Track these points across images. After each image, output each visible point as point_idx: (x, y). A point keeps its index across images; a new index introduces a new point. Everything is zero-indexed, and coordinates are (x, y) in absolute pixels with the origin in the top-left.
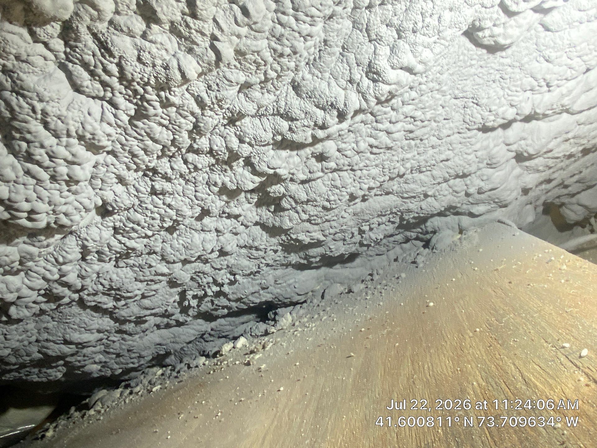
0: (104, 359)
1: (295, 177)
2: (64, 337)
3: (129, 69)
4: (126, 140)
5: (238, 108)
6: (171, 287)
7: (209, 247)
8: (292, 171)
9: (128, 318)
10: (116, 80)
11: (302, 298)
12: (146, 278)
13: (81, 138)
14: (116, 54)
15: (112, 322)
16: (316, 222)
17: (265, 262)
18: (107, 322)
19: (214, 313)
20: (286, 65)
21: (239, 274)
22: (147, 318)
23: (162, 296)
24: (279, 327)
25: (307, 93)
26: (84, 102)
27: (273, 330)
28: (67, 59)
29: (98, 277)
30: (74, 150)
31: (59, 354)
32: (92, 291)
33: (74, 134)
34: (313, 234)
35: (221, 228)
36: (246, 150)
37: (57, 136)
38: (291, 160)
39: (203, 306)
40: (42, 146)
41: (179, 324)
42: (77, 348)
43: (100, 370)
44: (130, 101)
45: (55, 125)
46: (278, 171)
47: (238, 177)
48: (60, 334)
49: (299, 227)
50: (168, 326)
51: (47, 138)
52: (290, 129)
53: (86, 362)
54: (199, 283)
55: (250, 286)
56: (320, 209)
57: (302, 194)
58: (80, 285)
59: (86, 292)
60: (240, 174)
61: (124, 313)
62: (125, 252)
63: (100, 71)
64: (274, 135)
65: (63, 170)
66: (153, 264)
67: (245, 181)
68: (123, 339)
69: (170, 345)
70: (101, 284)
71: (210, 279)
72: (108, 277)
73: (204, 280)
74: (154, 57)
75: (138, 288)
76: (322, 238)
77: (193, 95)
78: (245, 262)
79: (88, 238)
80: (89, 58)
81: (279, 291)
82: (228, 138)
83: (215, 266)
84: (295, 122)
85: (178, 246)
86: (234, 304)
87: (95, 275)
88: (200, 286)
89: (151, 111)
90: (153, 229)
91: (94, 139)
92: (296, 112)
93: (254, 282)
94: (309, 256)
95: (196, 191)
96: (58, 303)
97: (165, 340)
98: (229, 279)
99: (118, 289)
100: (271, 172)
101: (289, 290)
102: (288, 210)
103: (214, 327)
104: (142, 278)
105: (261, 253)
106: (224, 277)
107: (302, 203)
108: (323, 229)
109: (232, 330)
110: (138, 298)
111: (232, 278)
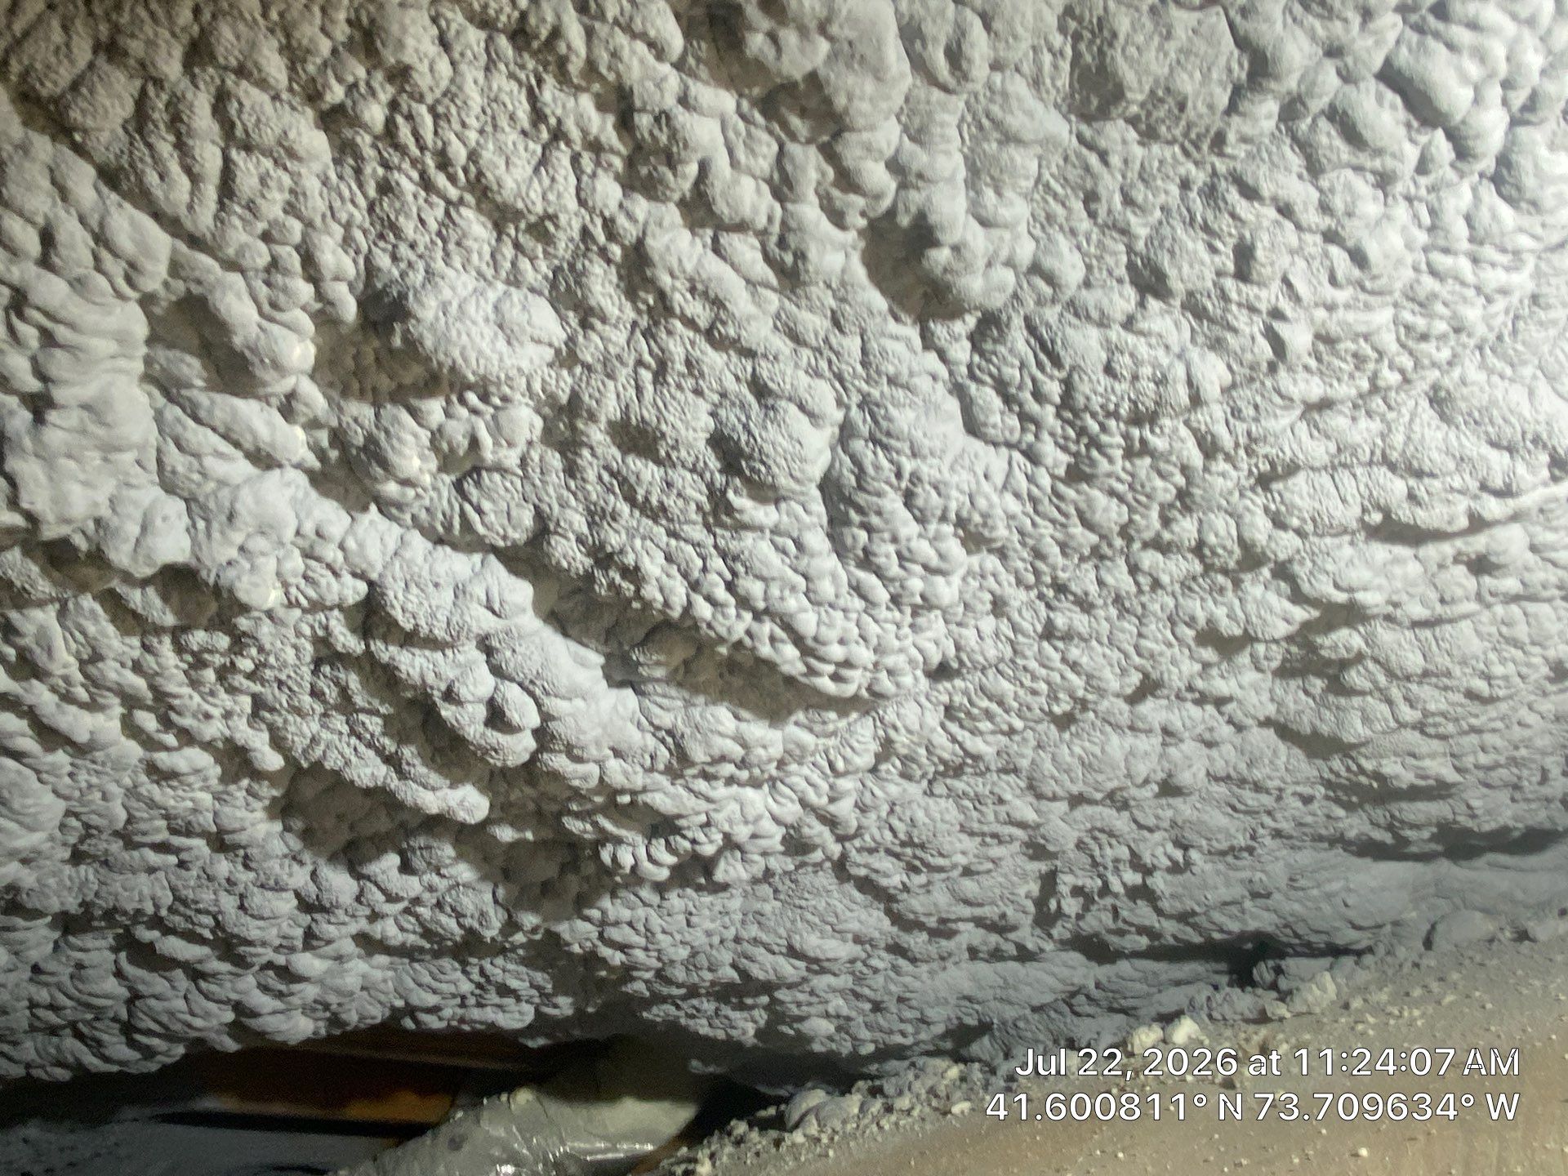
0: (845, 1011)
1: (1399, 613)
2: (789, 938)
3: (1083, 388)
4: (1034, 524)
5: (1289, 453)
6: (1032, 858)
7: (1142, 769)
8: (1395, 598)
9: (923, 919)
10: (1050, 410)
11: (1363, 940)
12: (986, 829)
13: (961, 523)
14: (1067, 362)
15: (887, 922)
16: (1441, 730)
17: (1272, 824)
18: (875, 921)
19: (1114, 941)
20: (1430, 356)
21: (1199, 848)
22: (961, 926)
23: (1005, 876)
24: (1299, 1006)
25: (1470, 414)
26: (981, 453)
27: (1282, 1010)
28: (972, 376)
29: (892, 811)
30: (943, 546)
31: (772, 977)
32: (870, 843)
33: (953, 516)
34: (1427, 763)
35: (1177, 724)
36: (1286, 545)
37: (921, 520)
38: (1398, 570)
39: (1089, 917)
40: (895, 540)
41: (1024, 955)
42: (808, 969)
43: (831, 1038)
44: (1065, 449)
45: (926, 501)
46: (1360, 596)
47: (1251, 608)
48: (782, 932)
49: (1386, 742)
50: (996, 955)
51: (905, 523)
52: (1412, 497)
53: (812, 1010)
54: (1092, 857)
55: (1219, 881)
56: (1458, 698)
57: (1410, 655)
58: (854, 824)
59: (857, 843)
60: (1255, 600)
61: (916, 904)
62: (958, 761)
63: (1026, 396)
64: (1364, 510)
65: (916, 584)
66: (1008, 796)
67: (1268, 617)
68: (895, 969)
69: (994, 1005)
70: (892, 829)
71: (1124, 853)
72: (908, 813)
73: (1108, 851)
74: (1137, 362)
75: (961, 849)
76: (1451, 776)
77: (1195, 432)
78: (1219, 819)
79: (899, 724)
80: (1012, 373)
81: (1297, 907)
82: (1247, 518)
83: (1142, 821)
84: (1426, 480)
85: (1068, 759)
86: (1169, 927)
87: (885, 808)
88: (1095, 864)
89: (1104, 465)
90: (1028, 715)
91: (985, 525)
92: (1433, 457)
93: (1231, 873)
94: (1402, 822)
95: (1140, 635)
96: (800, 858)
97: (981, 988)
98: (1170, 858)
99: (922, 846)
100: (1341, 597)
101: (1327, 908)
102: (1362, 693)
103: (1104, 981)
104: (976, 826)
105: (1267, 800)
106: (1158, 850)
107: (1408, 678)
108: (1456, 750)
109: (1149, 995)
110: (955, 873)
111: (1178, 855)
